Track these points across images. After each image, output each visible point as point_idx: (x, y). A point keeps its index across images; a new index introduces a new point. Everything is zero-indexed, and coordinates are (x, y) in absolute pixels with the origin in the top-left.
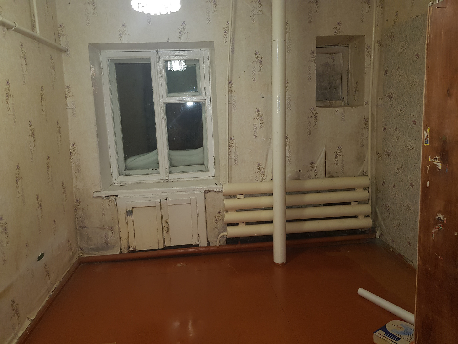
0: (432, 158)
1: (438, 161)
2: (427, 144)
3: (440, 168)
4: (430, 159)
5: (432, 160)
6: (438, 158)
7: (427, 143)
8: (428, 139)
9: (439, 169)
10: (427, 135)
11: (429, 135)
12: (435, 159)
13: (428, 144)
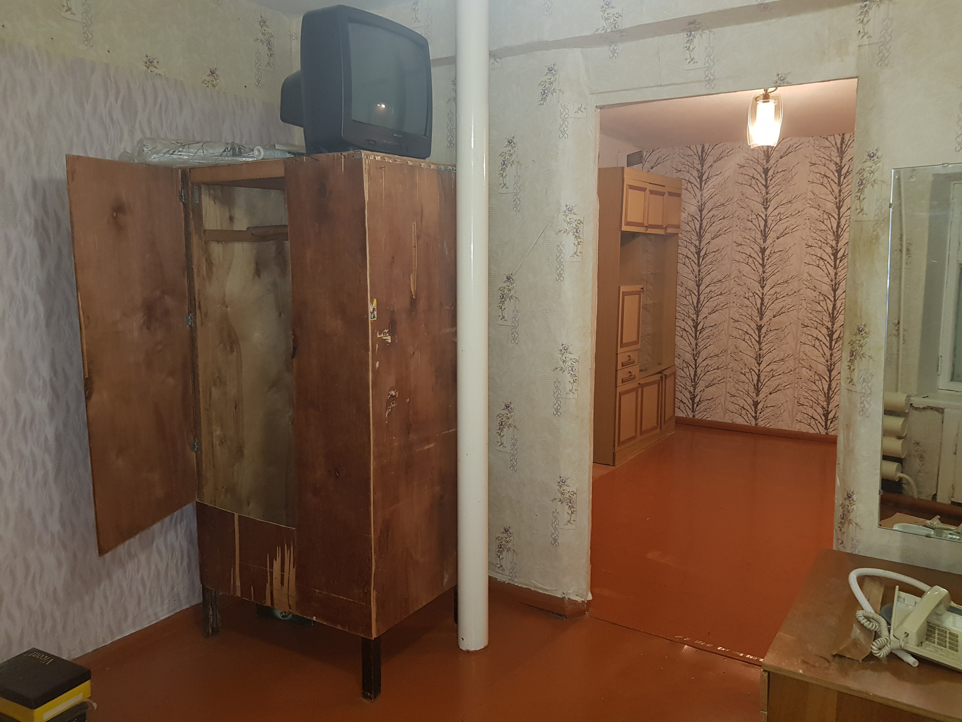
0: (380, 334)
1: (387, 335)
2: (373, 319)
3: (390, 341)
4: (378, 335)
5: (380, 336)
6: (386, 331)
7: (374, 317)
8: (375, 312)
9: (388, 343)
10: (374, 309)
11: (375, 308)
12: (384, 333)
13: (375, 319)
